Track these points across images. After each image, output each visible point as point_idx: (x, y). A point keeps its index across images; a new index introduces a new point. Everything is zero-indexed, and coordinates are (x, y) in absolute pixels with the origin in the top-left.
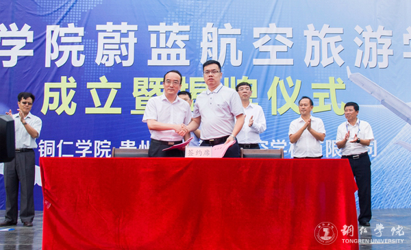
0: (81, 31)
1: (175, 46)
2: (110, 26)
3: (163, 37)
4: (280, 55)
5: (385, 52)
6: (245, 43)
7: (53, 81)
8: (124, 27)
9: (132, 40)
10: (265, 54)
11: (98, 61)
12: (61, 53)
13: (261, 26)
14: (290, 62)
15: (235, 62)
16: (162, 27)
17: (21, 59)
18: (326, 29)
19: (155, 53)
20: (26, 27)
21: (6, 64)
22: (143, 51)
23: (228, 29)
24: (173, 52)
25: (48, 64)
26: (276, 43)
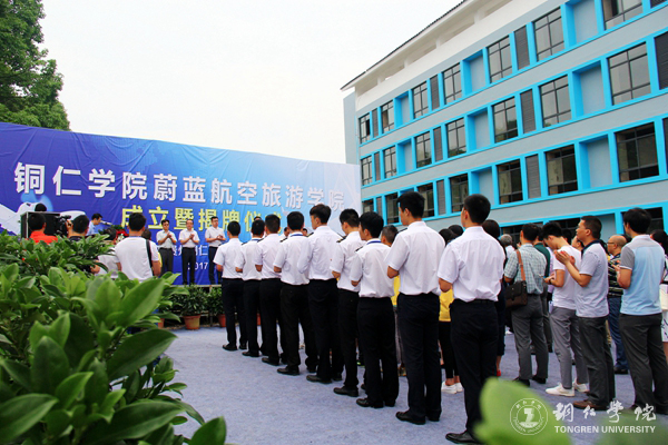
0: (145, 177)
1: (197, 190)
2: (161, 176)
3: (191, 185)
4: (251, 199)
5: (299, 200)
6: (233, 191)
7: (128, 208)
8: (170, 177)
9: (174, 185)
10: (244, 198)
11: (155, 197)
12: (133, 190)
13: (241, 182)
14: (255, 203)
15: (229, 202)
16: (191, 179)
17: (107, 192)
18: (273, 186)
19: (187, 194)
20: (110, 172)
21: (97, 195)
22: (180, 193)
23: (225, 183)
24: (197, 194)
25: (124, 197)
26: (249, 192)
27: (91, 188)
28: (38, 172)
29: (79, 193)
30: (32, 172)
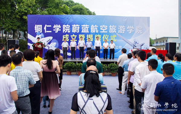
0: (69, 26)
1: (86, 29)
2: (74, 25)
3: (84, 27)
4: (105, 31)
5: (124, 30)
6: (99, 29)
7: (64, 35)
8: (77, 25)
9: (79, 28)
10: (102, 31)
11: (73, 32)
12: (66, 30)
13: (102, 25)
14: (107, 32)
15: (97, 32)
16: (84, 26)
17: (58, 31)
18: (113, 26)
19: (83, 30)
20: (59, 25)
21: (56, 32)
22: (81, 30)
23: (96, 26)
24: (86, 30)
25: (63, 32)
26: (104, 28)
27: (54, 30)
28: (40, 27)
29: (51, 32)
30: (39, 27)
